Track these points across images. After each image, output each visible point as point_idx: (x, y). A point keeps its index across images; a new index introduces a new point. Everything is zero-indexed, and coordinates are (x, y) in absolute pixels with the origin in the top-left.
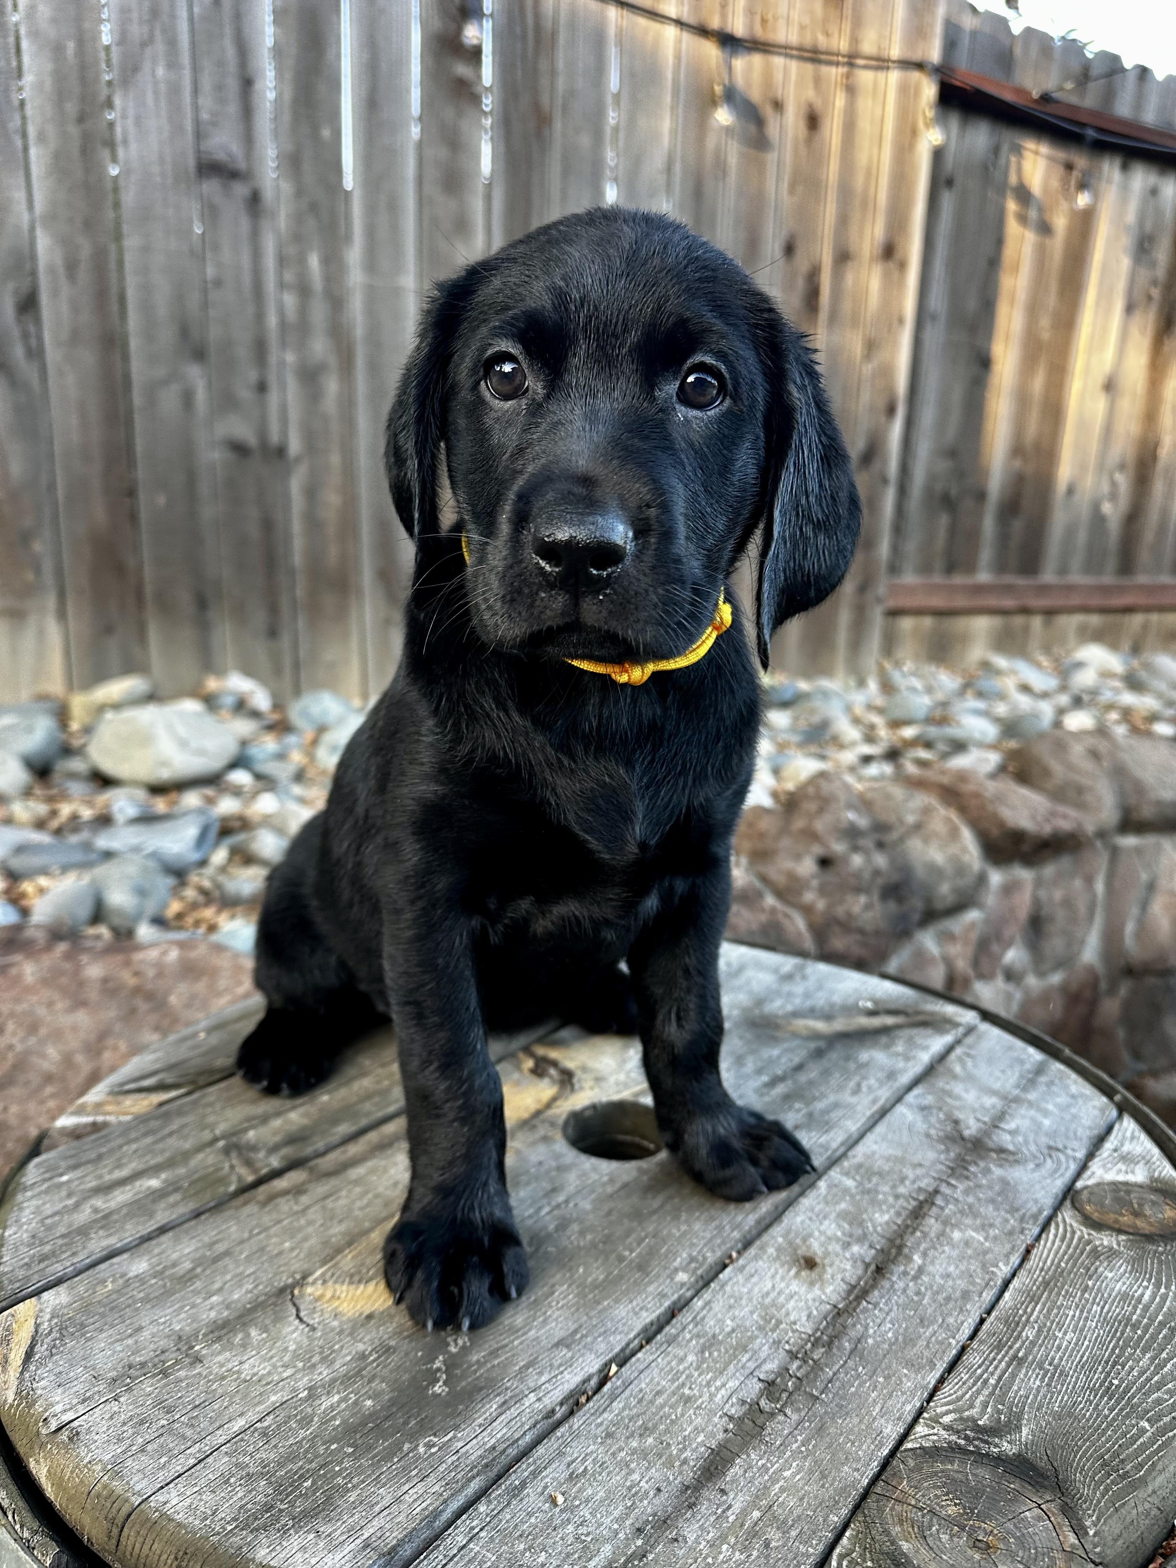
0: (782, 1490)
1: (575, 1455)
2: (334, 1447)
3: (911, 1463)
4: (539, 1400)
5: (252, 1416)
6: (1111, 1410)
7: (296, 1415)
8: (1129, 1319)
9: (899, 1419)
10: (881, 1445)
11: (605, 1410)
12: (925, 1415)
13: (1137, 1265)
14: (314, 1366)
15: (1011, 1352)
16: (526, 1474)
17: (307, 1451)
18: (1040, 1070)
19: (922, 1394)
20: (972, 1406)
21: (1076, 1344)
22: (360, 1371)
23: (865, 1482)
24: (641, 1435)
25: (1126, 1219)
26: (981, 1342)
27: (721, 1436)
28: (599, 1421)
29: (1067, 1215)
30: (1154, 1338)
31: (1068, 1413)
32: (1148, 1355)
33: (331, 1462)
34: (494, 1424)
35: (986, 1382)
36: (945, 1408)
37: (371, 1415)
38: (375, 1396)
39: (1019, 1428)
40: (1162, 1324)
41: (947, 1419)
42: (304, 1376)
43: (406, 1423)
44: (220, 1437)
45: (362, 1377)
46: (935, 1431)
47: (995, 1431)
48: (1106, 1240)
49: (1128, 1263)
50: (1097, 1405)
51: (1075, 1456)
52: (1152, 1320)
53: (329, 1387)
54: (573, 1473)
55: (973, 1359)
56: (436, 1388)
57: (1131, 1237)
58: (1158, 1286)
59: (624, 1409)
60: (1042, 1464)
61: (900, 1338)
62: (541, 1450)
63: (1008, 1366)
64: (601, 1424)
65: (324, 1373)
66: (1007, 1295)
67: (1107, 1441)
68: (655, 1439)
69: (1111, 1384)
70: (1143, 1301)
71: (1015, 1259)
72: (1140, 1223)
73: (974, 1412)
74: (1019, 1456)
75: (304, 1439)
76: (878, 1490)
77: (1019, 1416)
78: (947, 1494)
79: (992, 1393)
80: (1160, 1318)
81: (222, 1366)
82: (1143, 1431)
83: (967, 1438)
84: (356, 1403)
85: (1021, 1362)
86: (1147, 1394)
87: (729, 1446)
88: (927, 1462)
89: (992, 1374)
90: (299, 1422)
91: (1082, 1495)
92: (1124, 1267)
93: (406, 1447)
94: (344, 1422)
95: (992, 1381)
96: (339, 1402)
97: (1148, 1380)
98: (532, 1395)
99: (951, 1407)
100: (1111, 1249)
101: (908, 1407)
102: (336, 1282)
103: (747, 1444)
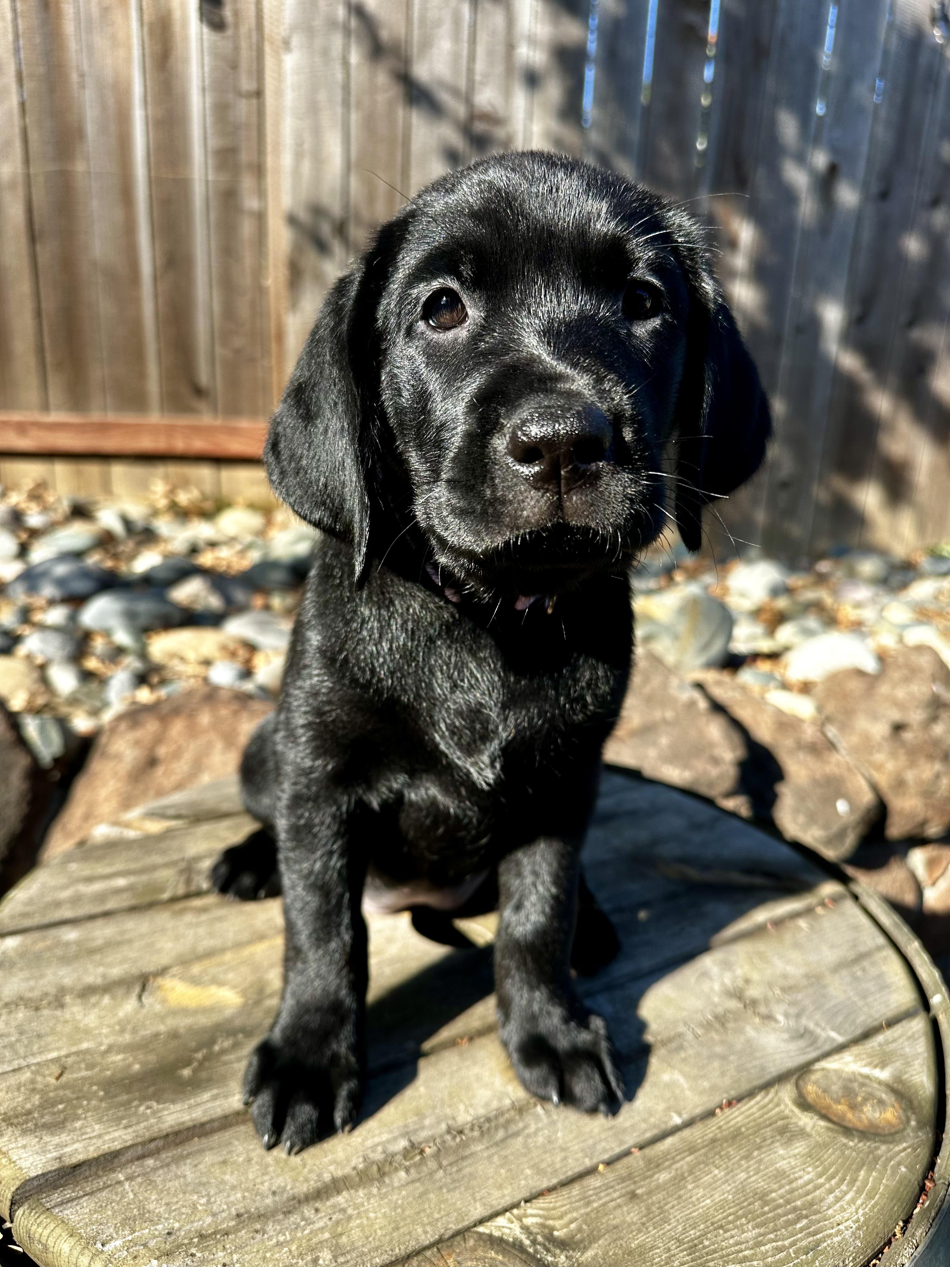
0: (359, 1225)
2: (95, 1088)
3: (471, 1243)
8: (765, 1195)
9: (492, 1205)
10: (461, 1220)
12: (515, 1211)
13: (815, 1151)
14: (124, 1031)
15: (633, 1187)
19: (527, 1193)
20: (561, 1217)
21: (698, 1199)
22: (148, 1044)
23: (426, 1243)
25: (840, 1108)
26: (612, 1170)
27: (348, 1171)
29: (786, 1088)
30: (776, 1218)
31: (638, 1252)
32: (757, 1231)
35: (589, 1203)
36: (536, 1211)
37: (131, 1075)
38: (144, 1064)
39: (585, 1249)
41: (531, 1221)
42: (113, 1036)
43: (148, 1087)
45: (147, 1048)
46: (512, 1226)
47: (563, 1244)
48: (804, 1120)
49: (808, 1147)
50: (673, 1256)
52: (789, 1202)
53: (124, 1048)
56: (184, 1071)
57: (830, 1125)
58: (820, 1175)
63: (621, 1197)
65: (126, 1038)
66: (668, 1140)
69: (701, 1243)
70: (794, 1185)
72: (850, 1116)
73: (557, 1224)
76: (428, 1253)
77: (594, 1240)
79: (587, 1214)
80: (799, 1203)
83: (534, 1241)
84: (129, 1065)
85: (633, 1196)
87: (348, 1180)
88: (485, 1247)
89: (601, 1198)
92: (801, 1149)
93: (135, 1103)
94: (113, 1075)
95: (596, 1204)
97: (739, 1252)
99: (541, 1212)
100: (804, 1129)
101: (506, 1199)
102: (180, 978)
103: (361, 1183)
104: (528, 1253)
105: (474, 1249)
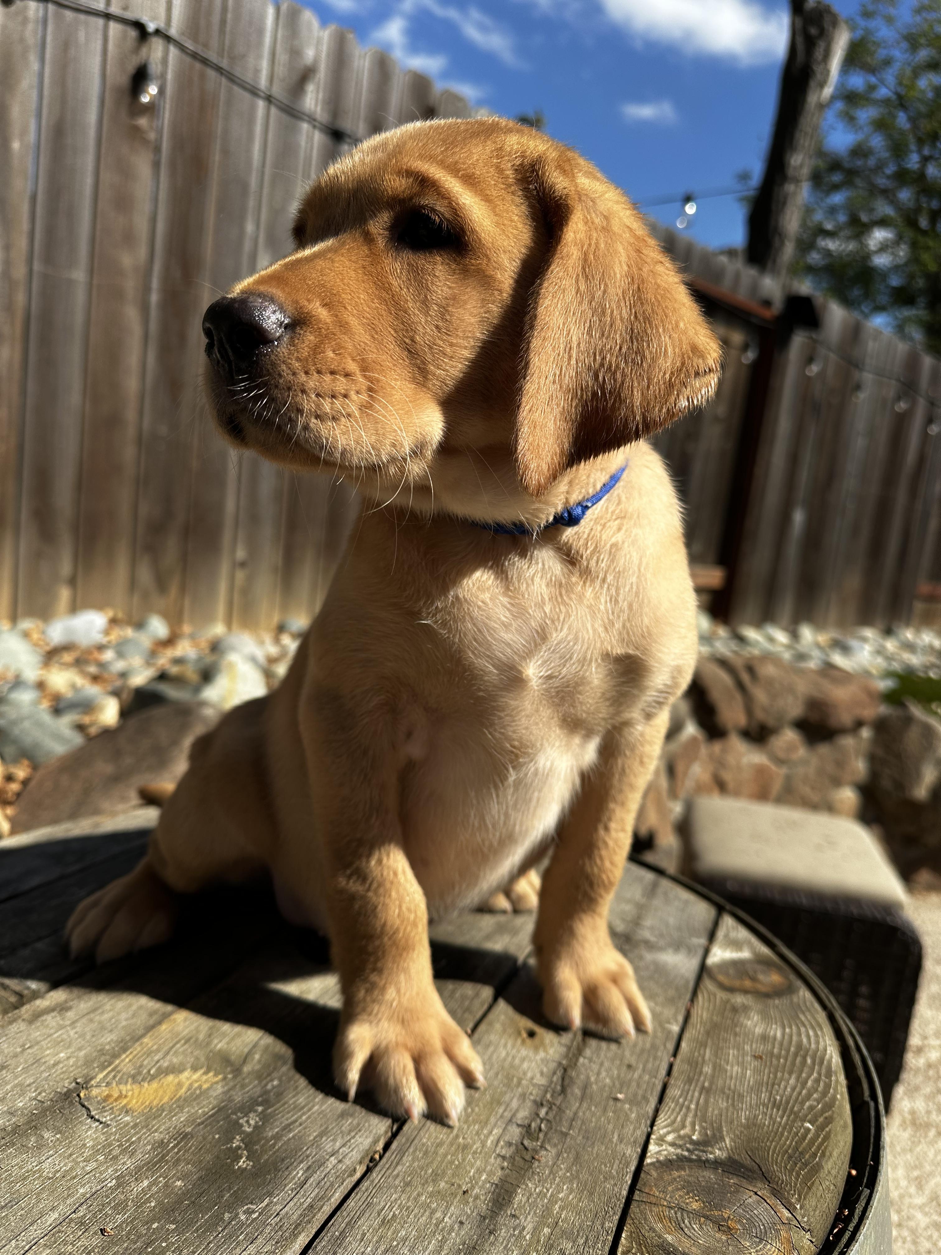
0: (562, 1209)
1: (382, 1204)
2: (155, 1225)
3: (654, 1174)
4: (340, 1161)
5: (63, 1209)
6: (782, 1118)
7: (108, 1203)
8: (772, 1054)
9: (635, 1142)
10: (627, 1165)
11: (397, 1164)
12: (653, 1137)
13: (765, 1016)
14: (115, 1158)
15: (700, 1084)
16: (343, 1225)
17: (129, 1233)
18: (654, 886)
19: (646, 1121)
20: (684, 1126)
21: (742, 1073)
22: (163, 1157)
23: (625, 1193)
24: (433, 1181)
25: (748, 983)
26: (676, 1079)
27: (499, 1173)
28: (395, 1173)
29: (708, 984)
30: (793, 1063)
31: (752, 1124)
32: (793, 1076)
33: (156, 1240)
34: (305, 1186)
35: (688, 1108)
36: (665, 1130)
37: (183, 1193)
38: (184, 1177)
39: (722, 1139)
40: (796, 1055)
41: (670, 1138)
42: (107, 1168)
43: (221, 1197)
44: (35, 1232)
45: (167, 1162)
46: (664, 1147)
47: (705, 1143)
48: (739, 999)
49: (758, 1013)
50: (771, 1115)
51: (768, 1154)
52: (788, 1051)
53: (138, 1173)
54: (384, 1219)
55: (673, 1092)
56: (240, 1164)
57: (754, 996)
58: (784, 1028)
59: (413, 1160)
60: (748, 1162)
61: (617, 1083)
62: (351, 1203)
63: (700, 1094)
64: (398, 1175)
65: (128, 1163)
66: (684, 1045)
67: (787, 1140)
68: (446, 1182)
69: (775, 1100)
70: (778, 1040)
71: (681, 1018)
72: (758, 986)
73: (687, 1131)
74: (730, 1158)
75: (123, 1222)
76: (636, 1196)
77: (720, 1129)
78: (688, 1193)
79: (696, 1115)
81: (21, 1168)
82: (809, 1130)
83: (688, 1150)
84: (166, 1185)
85: (708, 1090)
86: (803, 1103)
87: (509, 1180)
88: (666, 1171)
89: (691, 1101)
90: (114, 1208)
91: (783, 1181)
92: (756, 1017)
93: (227, 1216)
94: (160, 1203)
95: (693, 1106)
96: (149, 1187)
97: (800, 1093)
98: (333, 1158)
99: (669, 1128)
100: (744, 1004)
101: (638, 1132)
102: (119, 1083)
103: (523, 1176)
104: (695, 1160)
105: (660, 1178)
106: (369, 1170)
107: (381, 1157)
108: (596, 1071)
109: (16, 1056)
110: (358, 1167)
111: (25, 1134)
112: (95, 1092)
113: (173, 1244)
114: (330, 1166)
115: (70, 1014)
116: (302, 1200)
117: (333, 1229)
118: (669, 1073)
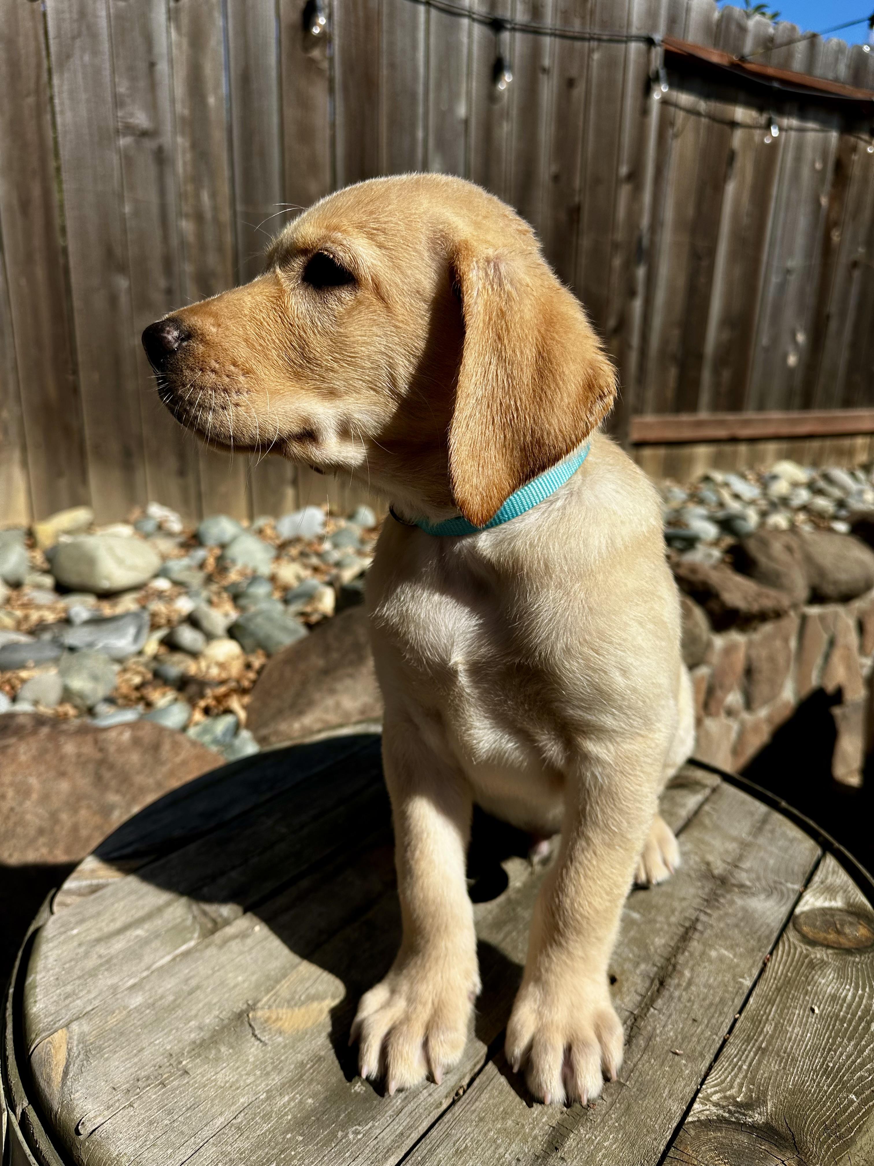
1: (459, 1135)
2: (289, 1136)
3: (692, 1133)
4: (430, 1095)
5: (228, 1115)
6: (829, 1086)
7: (259, 1113)
8: (838, 1016)
9: (682, 1099)
10: (671, 1119)
11: (476, 1100)
12: (700, 1095)
13: (841, 974)
14: (268, 1074)
15: (757, 1044)
16: (425, 1151)
17: (270, 1140)
18: (765, 821)
19: (697, 1079)
20: (731, 1087)
21: (802, 1036)
22: (301, 1076)
23: (662, 1148)
24: (503, 1118)
25: (832, 937)
26: (736, 1037)
27: (558, 1116)
28: (473, 1108)
29: (791, 935)
30: (856, 1029)
31: (798, 1090)
32: (852, 1043)
33: (288, 1148)
34: (400, 1115)
35: (740, 1068)
36: (713, 1090)
37: (312, 1110)
38: (314, 1096)
39: (765, 1102)
40: (861, 1019)
41: (715, 1098)
42: (262, 1082)
43: (338, 1116)
44: (207, 1132)
45: (304, 1081)
46: (708, 1107)
47: (748, 1105)
48: (819, 954)
49: (835, 971)
50: (819, 1083)
51: (806, 1123)
52: (854, 1015)
53: (282, 1089)
54: (458, 1149)
55: (730, 1050)
57: (836, 951)
58: (856, 989)
59: (490, 1098)
60: (783, 1130)
61: (679, 1037)
62: (434, 1133)
63: (755, 1055)
64: (475, 1111)
65: (276, 1079)
66: (751, 1000)
67: (827, 1110)
68: (513, 1121)
69: (828, 1066)
70: (847, 1001)
71: (755, 972)
72: (843, 940)
73: (733, 1092)
74: (767, 1124)
75: (267, 1131)
76: (671, 1154)
77: (765, 1094)
78: (718, 1156)
79: (745, 1077)
80: (859, 1013)
81: (203, 1076)
82: (852, 1102)
83: (730, 1112)
84: (301, 1102)
85: (764, 1051)
86: (853, 1073)
88: (703, 1131)
89: (745, 1062)
90: (262, 1118)
91: (812, 1152)
92: (832, 975)
93: (340, 1134)
94: (294, 1117)
95: (745, 1067)
96: (289, 1102)
97: (854, 1062)
98: (425, 1091)
99: (717, 1088)
100: (822, 961)
101: (688, 1089)
102: (278, 1007)
103: (577, 1122)
104: (734, 1122)
105: (697, 1137)
106: (453, 1103)
107: (464, 1092)
108: (663, 1023)
109: (208, 977)
110: (444, 1101)
111: (208, 1048)
112: (259, 1013)
113: (300, 1153)
114: (422, 1098)
115: (249, 941)
116: (396, 1127)
117: (417, 1154)
118: (730, 1032)
